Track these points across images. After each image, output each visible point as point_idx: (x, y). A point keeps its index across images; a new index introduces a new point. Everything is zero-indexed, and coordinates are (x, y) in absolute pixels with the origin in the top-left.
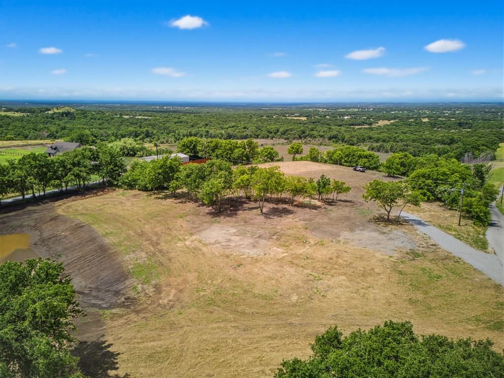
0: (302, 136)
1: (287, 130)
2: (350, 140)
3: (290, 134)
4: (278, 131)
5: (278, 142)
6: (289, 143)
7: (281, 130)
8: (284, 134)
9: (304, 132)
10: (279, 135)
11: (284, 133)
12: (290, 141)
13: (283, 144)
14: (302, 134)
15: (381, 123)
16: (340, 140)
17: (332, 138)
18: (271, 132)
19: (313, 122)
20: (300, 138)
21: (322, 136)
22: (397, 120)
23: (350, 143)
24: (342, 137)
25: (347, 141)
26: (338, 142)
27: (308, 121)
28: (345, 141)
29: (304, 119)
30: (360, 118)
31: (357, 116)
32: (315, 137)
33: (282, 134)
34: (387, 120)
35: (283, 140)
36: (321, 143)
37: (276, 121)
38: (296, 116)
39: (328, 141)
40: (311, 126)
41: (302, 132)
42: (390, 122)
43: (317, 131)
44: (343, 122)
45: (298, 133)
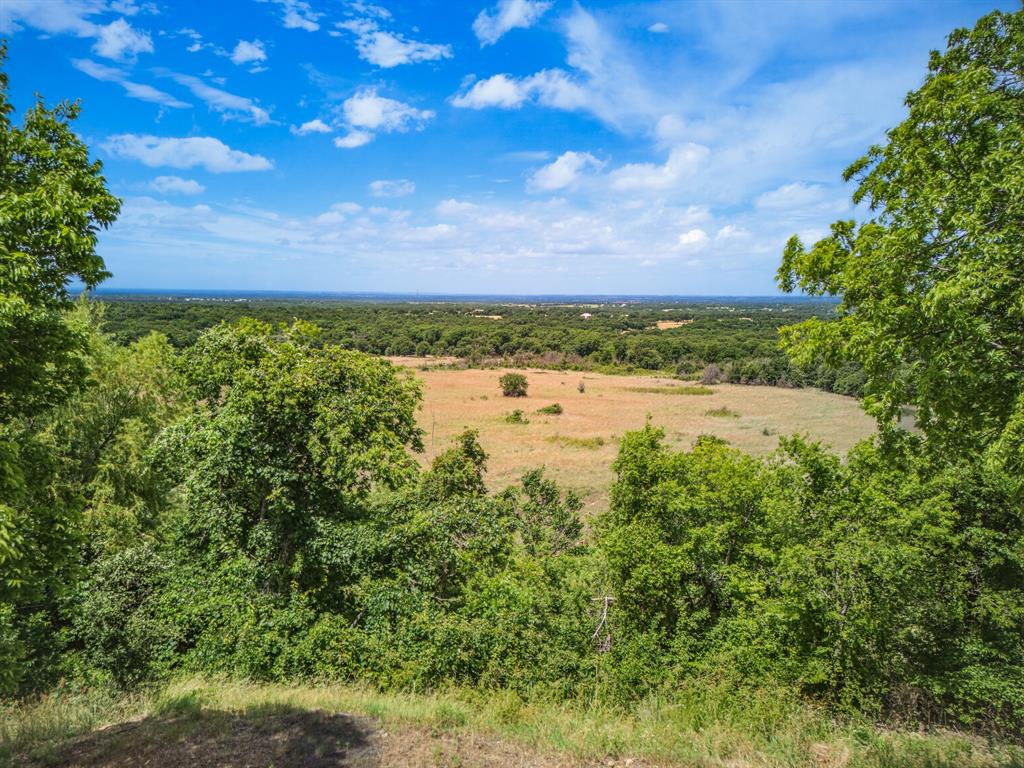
0: (501, 348)
1: (462, 334)
2: (644, 354)
3: (469, 343)
4: (438, 337)
5: (438, 362)
6: (471, 362)
7: (447, 334)
8: (455, 344)
9: (506, 339)
10: (442, 345)
11: (453, 342)
12: (474, 360)
13: (453, 366)
14: (502, 344)
15: (662, 326)
16: (614, 356)
17: (585, 351)
18: (421, 340)
19: (520, 323)
20: (498, 352)
21: (555, 348)
22: (692, 321)
23: (643, 363)
24: (616, 347)
25: (634, 357)
26: (611, 359)
27: (508, 321)
28: (628, 358)
29: (496, 317)
30: (616, 316)
31: (607, 314)
32: (538, 351)
33: (450, 344)
34: (671, 319)
35: (453, 358)
36: (565, 363)
37: (434, 320)
38: (478, 313)
39: (580, 359)
40: (519, 328)
41: (500, 339)
42: (681, 324)
43: (536, 336)
44: (584, 323)
45: (492, 340)
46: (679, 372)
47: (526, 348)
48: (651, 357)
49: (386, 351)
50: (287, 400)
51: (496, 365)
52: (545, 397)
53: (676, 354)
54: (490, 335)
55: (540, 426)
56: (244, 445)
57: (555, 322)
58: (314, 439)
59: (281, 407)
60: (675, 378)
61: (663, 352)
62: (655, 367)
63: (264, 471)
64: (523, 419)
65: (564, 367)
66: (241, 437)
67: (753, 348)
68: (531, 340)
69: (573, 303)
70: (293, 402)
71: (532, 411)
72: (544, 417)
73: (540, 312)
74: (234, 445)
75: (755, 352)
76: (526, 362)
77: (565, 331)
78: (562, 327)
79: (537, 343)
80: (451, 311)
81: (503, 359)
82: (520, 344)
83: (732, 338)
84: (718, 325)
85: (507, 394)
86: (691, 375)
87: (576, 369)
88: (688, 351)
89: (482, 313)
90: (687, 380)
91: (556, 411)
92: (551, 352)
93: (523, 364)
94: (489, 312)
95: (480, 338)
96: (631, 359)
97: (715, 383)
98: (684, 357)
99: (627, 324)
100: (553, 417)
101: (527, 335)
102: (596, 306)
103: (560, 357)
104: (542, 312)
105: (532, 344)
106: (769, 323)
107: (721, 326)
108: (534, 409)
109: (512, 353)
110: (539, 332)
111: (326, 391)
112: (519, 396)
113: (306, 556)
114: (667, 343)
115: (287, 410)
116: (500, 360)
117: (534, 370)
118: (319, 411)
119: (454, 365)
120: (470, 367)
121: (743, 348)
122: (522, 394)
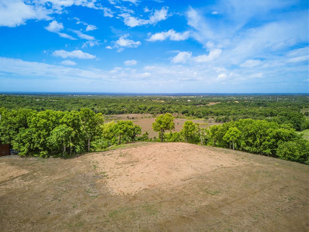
0: (162, 111)
1: (152, 108)
2: (198, 114)
3: (154, 110)
4: (146, 108)
5: (145, 116)
6: (154, 116)
7: (148, 108)
9: (164, 109)
10: (147, 111)
13: (149, 117)
14: (163, 110)
15: (211, 104)
17: (184, 113)
18: (141, 109)
20: (162, 113)
21: (177, 112)
22: (220, 102)
23: (198, 116)
24: (191, 112)
26: (190, 115)
27: (166, 103)
29: (163, 101)
30: (198, 101)
31: (196, 100)
32: (172, 113)
33: (149, 110)
34: (214, 102)
35: (150, 115)
36: (178, 116)
37: (145, 103)
39: (182, 115)
40: (167, 106)
41: (162, 109)
43: (172, 108)
44: (188, 103)
45: (160, 109)
47: (169, 112)
49: (132, 113)
53: (207, 114)
57: (179, 103)
60: (203, 121)
61: (204, 113)
62: (201, 117)
73: (176, 99)
79: (172, 110)
82: (167, 110)
84: (227, 104)
87: (180, 118)
89: (159, 100)
92: (175, 113)
94: (161, 99)
95: (157, 109)
96: (195, 115)
97: (211, 122)
98: (210, 115)
99: (200, 103)
101: (170, 108)
102: (193, 97)
109: (165, 113)
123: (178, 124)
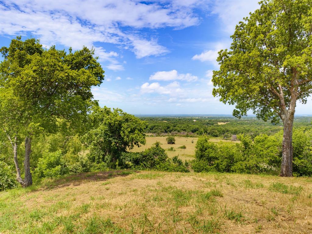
0: (167, 130)
1: (154, 126)
2: (213, 132)
3: (157, 129)
5: (147, 135)
6: (157, 135)
7: (150, 126)
8: (152, 129)
9: (168, 128)
10: (148, 129)
12: (158, 134)
15: (219, 124)
16: (203, 133)
17: (194, 131)
19: (173, 123)
20: (166, 132)
21: (185, 130)
22: (229, 122)
23: (213, 135)
24: (204, 130)
25: (210, 133)
26: (202, 133)
27: (169, 122)
28: (208, 133)
29: (165, 121)
30: (204, 121)
31: (201, 120)
32: (179, 131)
34: (222, 122)
35: (152, 134)
36: (187, 135)
38: (159, 120)
39: (193, 134)
40: (173, 124)
41: (167, 128)
42: (226, 123)
43: (178, 127)
44: (194, 123)
45: (164, 128)
46: (224, 137)
47: (175, 131)
48: (215, 133)
50: (116, 122)
51: (165, 135)
52: (181, 144)
53: (224, 132)
54: (163, 126)
55: (179, 152)
56: (106, 133)
57: (185, 122)
58: (122, 132)
59: (115, 124)
60: (223, 139)
61: (219, 131)
62: (216, 136)
63: (111, 139)
64: (174, 150)
65: (187, 136)
66: (106, 131)
67: (249, 130)
68: (176, 128)
69: (190, 117)
70: (117, 123)
71: (176, 147)
72: (180, 149)
73: (179, 120)
74: (104, 132)
75: (249, 131)
76: (175, 134)
77: (187, 125)
78: (187, 124)
79: (179, 129)
80: (151, 120)
81: (167, 134)
82: (173, 129)
83: (242, 127)
84: (238, 123)
85: (169, 143)
86: (228, 138)
87: (191, 137)
88: (228, 131)
89: (161, 120)
90: (226, 140)
91: (184, 147)
92: (183, 132)
93: (174, 135)
94: (163, 120)
95: (160, 127)
96: (209, 134)
97: (236, 141)
98: (226, 133)
99: (208, 123)
100: (183, 150)
101: (175, 126)
102: (198, 118)
103: (186, 133)
104: (180, 120)
105: (177, 129)
106: (254, 123)
107: (239, 124)
108: (177, 147)
109: (170, 132)
110: (180, 125)
111: (124, 122)
112: (172, 144)
113: (119, 160)
114: (221, 129)
115: (116, 125)
116: (166, 134)
117: (178, 137)
118: (123, 126)
119: (152, 135)
120: (157, 136)
121: (245, 130)
122: (174, 143)
123: (193, 142)
